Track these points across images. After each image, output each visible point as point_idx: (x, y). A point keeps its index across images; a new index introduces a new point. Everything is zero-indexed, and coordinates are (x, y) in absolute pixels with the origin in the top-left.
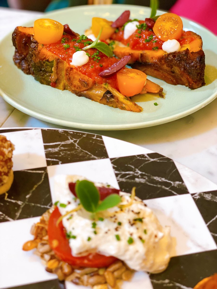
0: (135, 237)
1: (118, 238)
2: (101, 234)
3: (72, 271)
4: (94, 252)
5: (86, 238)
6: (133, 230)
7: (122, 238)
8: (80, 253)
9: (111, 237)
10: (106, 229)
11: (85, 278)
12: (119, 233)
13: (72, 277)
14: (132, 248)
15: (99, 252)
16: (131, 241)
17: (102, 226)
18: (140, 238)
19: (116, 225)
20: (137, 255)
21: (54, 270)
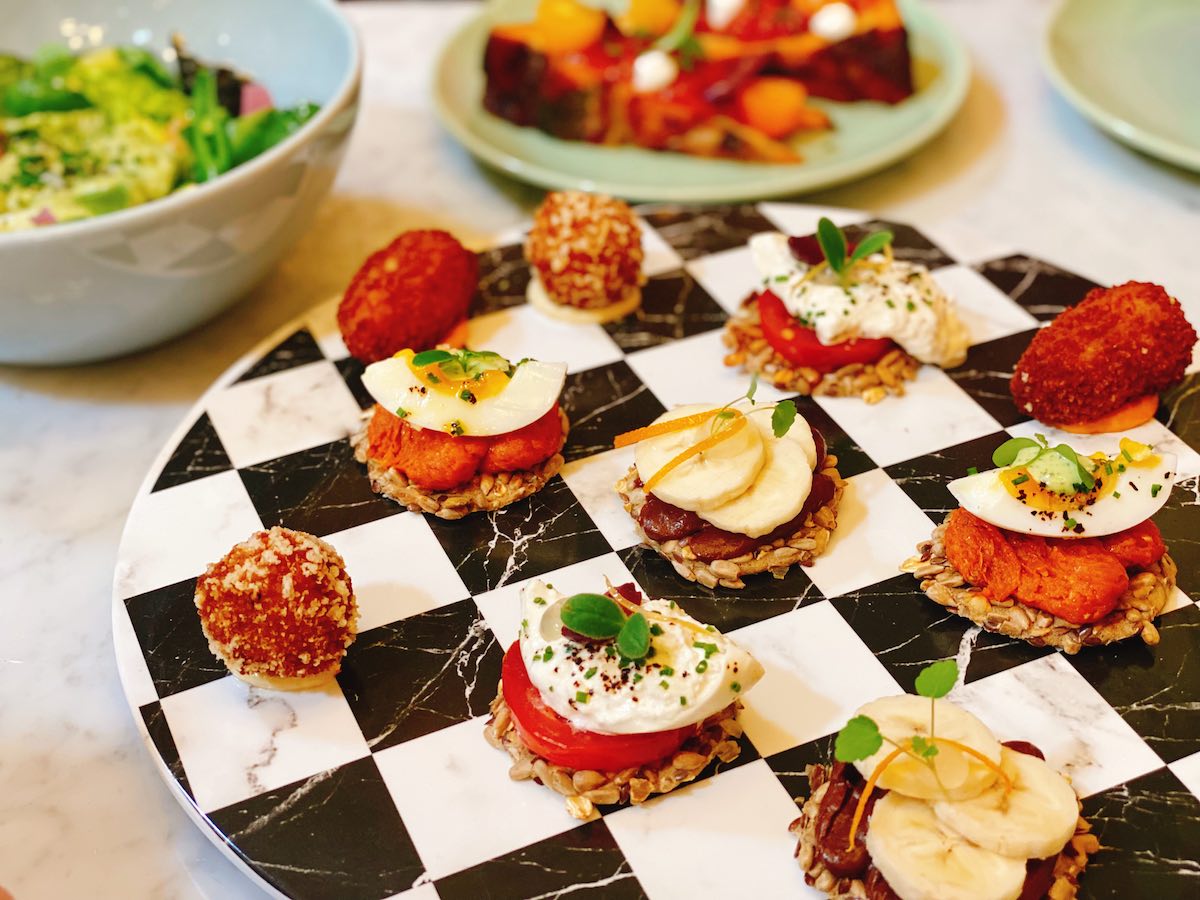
0: (916, 300)
1: (890, 304)
2: (862, 304)
3: (821, 379)
4: (854, 336)
5: (841, 312)
6: (910, 289)
7: (896, 302)
8: (836, 337)
9: (880, 303)
10: (867, 296)
11: (847, 381)
12: (890, 297)
13: (824, 387)
14: (915, 317)
15: (864, 333)
16: (911, 306)
17: (859, 292)
18: (924, 300)
19: (880, 290)
20: (925, 327)
21: (788, 385)
